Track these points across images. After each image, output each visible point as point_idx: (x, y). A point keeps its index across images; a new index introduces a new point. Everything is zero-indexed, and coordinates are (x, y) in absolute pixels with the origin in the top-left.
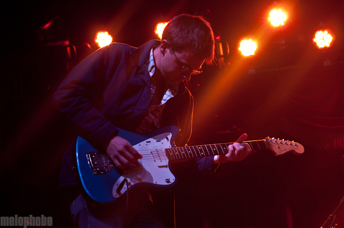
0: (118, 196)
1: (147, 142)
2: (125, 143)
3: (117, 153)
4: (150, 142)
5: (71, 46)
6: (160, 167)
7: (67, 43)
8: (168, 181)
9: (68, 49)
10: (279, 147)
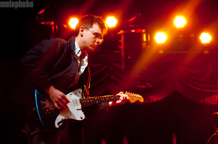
0: (58, 127)
1: (70, 94)
2: (62, 95)
3: (57, 100)
4: (71, 94)
5: (55, 25)
6: (77, 110)
7: (53, 24)
8: (82, 118)
9: (53, 27)
10: (132, 99)
